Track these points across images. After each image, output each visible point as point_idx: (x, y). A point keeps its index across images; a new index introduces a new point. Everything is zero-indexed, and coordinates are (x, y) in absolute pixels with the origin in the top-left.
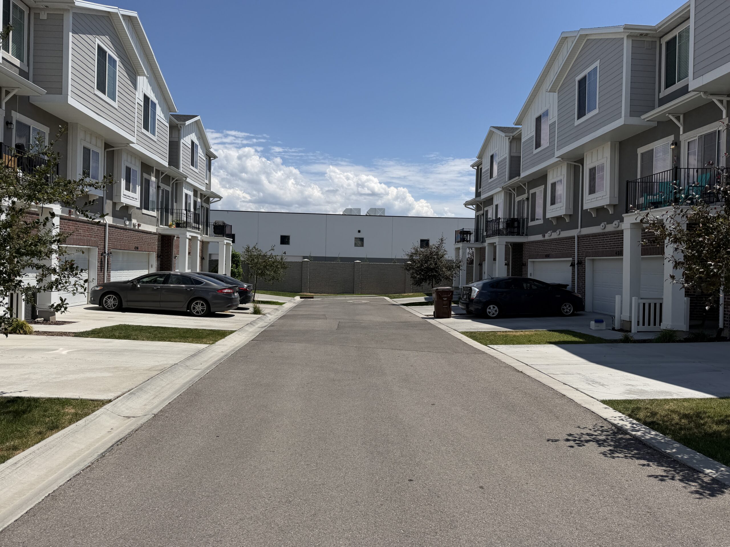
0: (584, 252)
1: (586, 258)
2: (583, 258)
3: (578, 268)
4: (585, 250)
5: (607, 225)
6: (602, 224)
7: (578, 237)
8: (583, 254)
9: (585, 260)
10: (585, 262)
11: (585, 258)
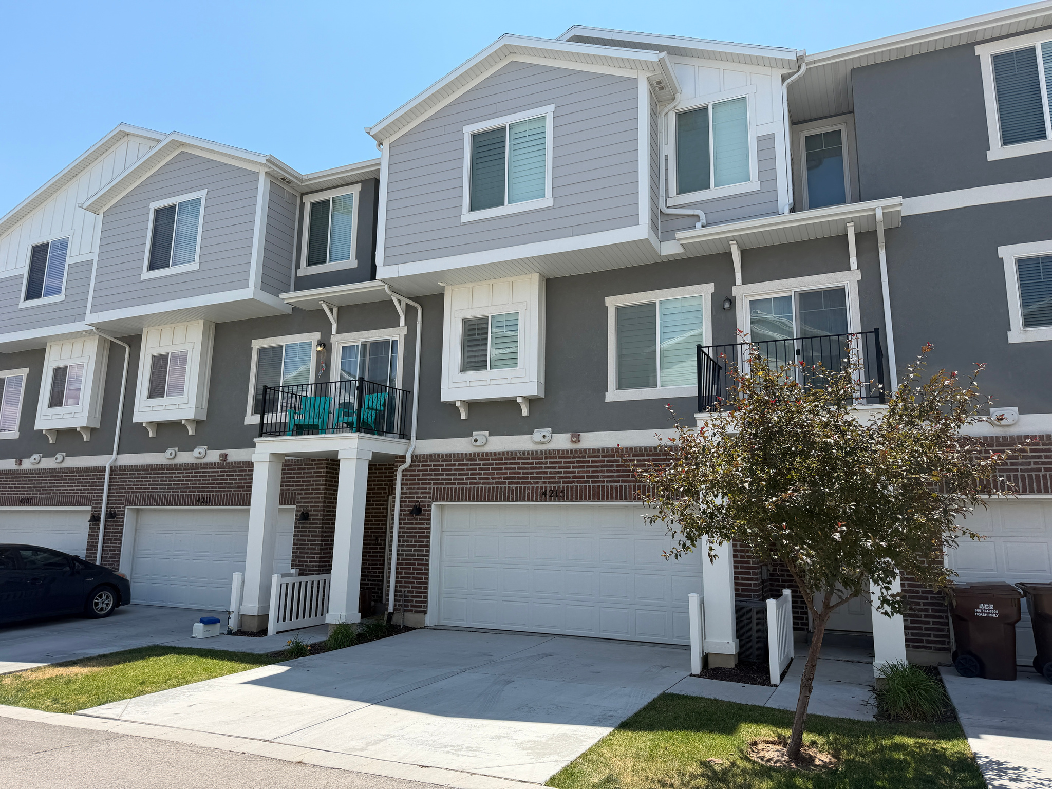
0: (124, 496)
1: (127, 507)
2: (120, 507)
3: (105, 525)
4: (125, 492)
5: (178, 453)
6: (169, 451)
7: (112, 469)
8: (121, 500)
9: (124, 511)
10: (124, 514)
11: (124, 507)
